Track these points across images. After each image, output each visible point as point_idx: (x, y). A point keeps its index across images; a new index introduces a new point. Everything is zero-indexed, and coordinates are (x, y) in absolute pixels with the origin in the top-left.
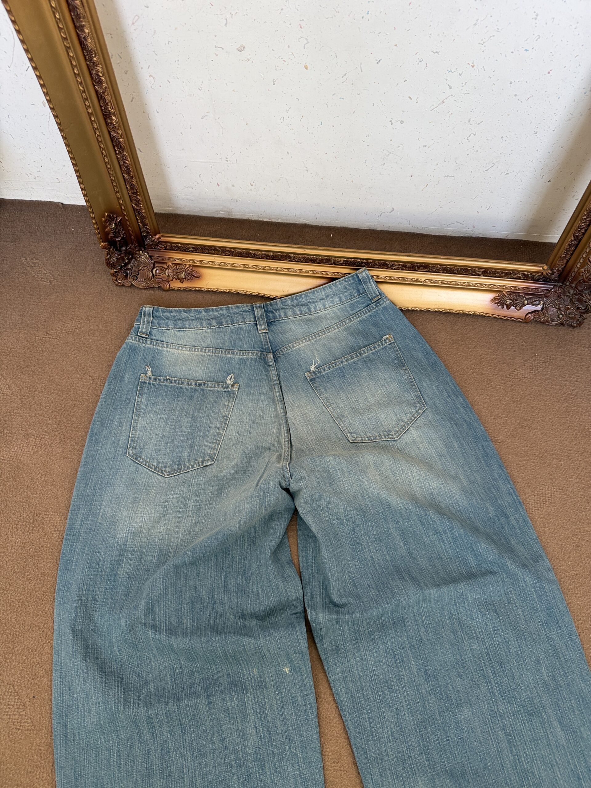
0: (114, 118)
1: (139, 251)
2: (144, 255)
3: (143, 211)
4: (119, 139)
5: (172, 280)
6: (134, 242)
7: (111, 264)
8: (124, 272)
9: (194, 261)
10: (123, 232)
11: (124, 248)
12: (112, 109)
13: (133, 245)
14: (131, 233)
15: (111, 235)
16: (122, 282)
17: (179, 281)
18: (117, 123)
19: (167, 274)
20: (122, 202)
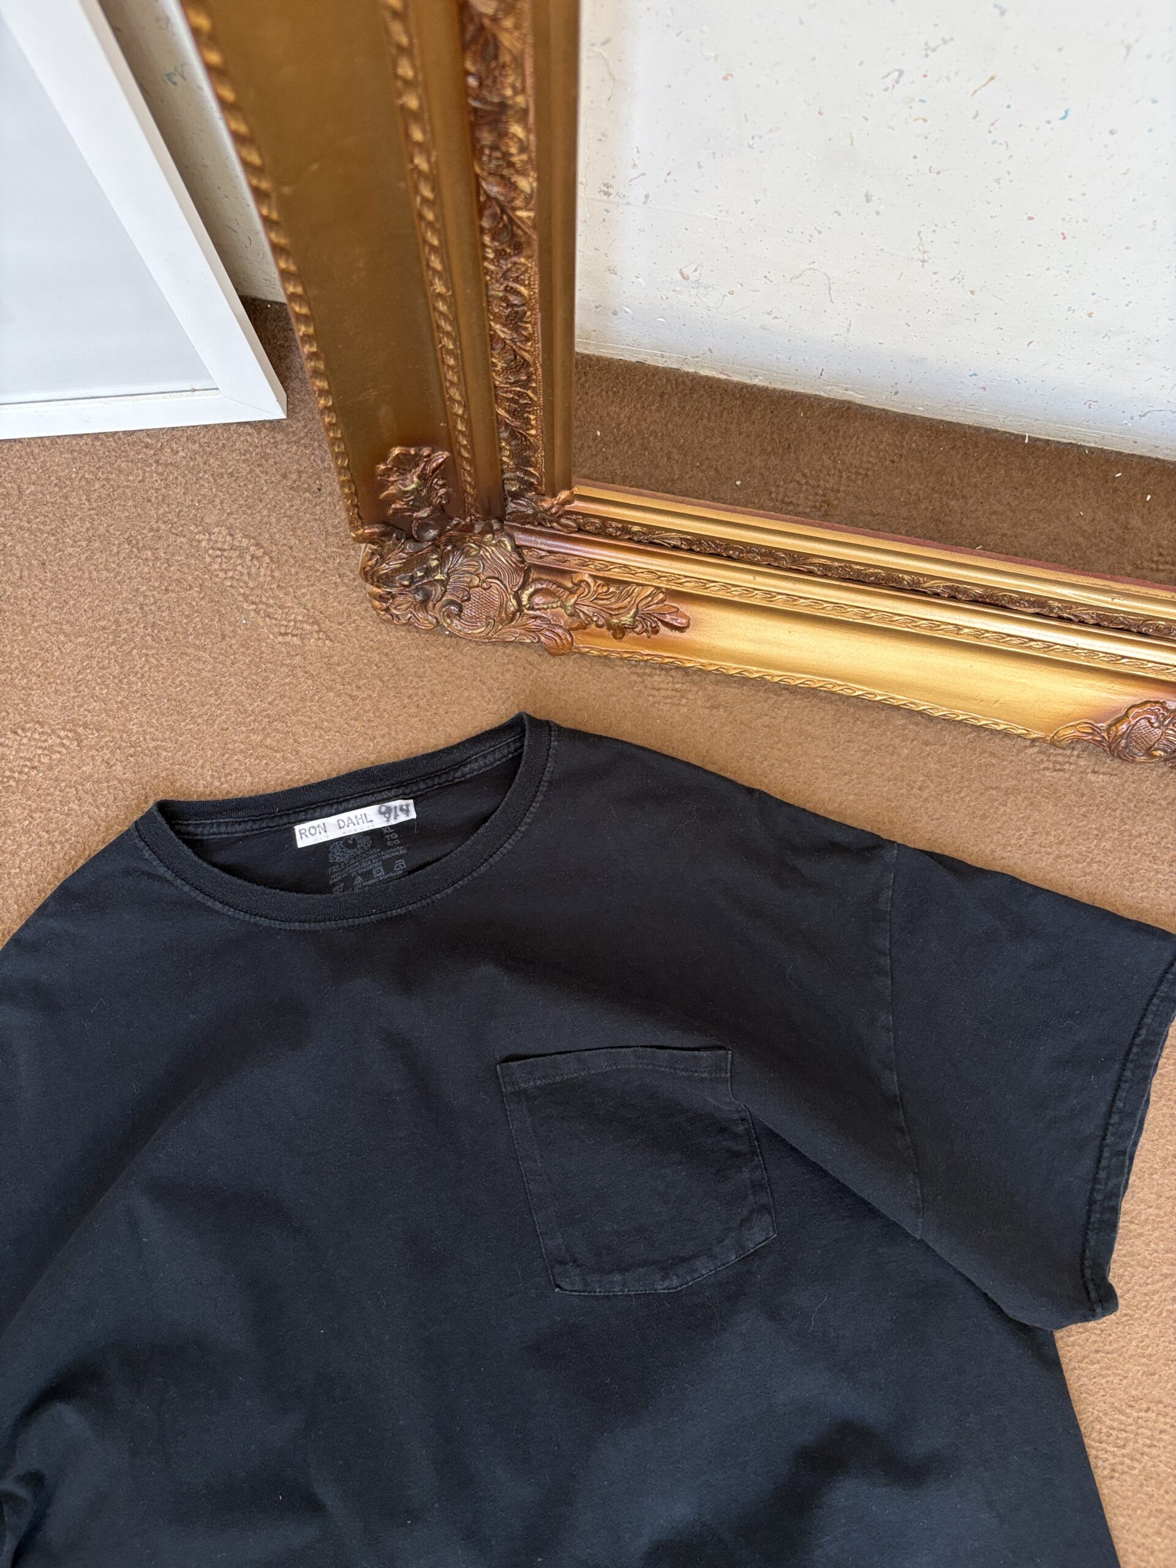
0: (517, 130)
1: (483, 533)
2: (495, 545)
3: (533, 432)
4: (514, 209)
5: (585, 629)
6: (473, 511)
7: (379, 577)
8: (417, 589)
9: (677, 580)
10: (442, 491)
11: (432, 533)
12: (523, 90)
13: (464, 519)
14: (469, 489)
15: (398, 506)
16: (404, 615)
17: (607, 633)
18: (523, 149)
19: (570, 610)
20: (460, 412)
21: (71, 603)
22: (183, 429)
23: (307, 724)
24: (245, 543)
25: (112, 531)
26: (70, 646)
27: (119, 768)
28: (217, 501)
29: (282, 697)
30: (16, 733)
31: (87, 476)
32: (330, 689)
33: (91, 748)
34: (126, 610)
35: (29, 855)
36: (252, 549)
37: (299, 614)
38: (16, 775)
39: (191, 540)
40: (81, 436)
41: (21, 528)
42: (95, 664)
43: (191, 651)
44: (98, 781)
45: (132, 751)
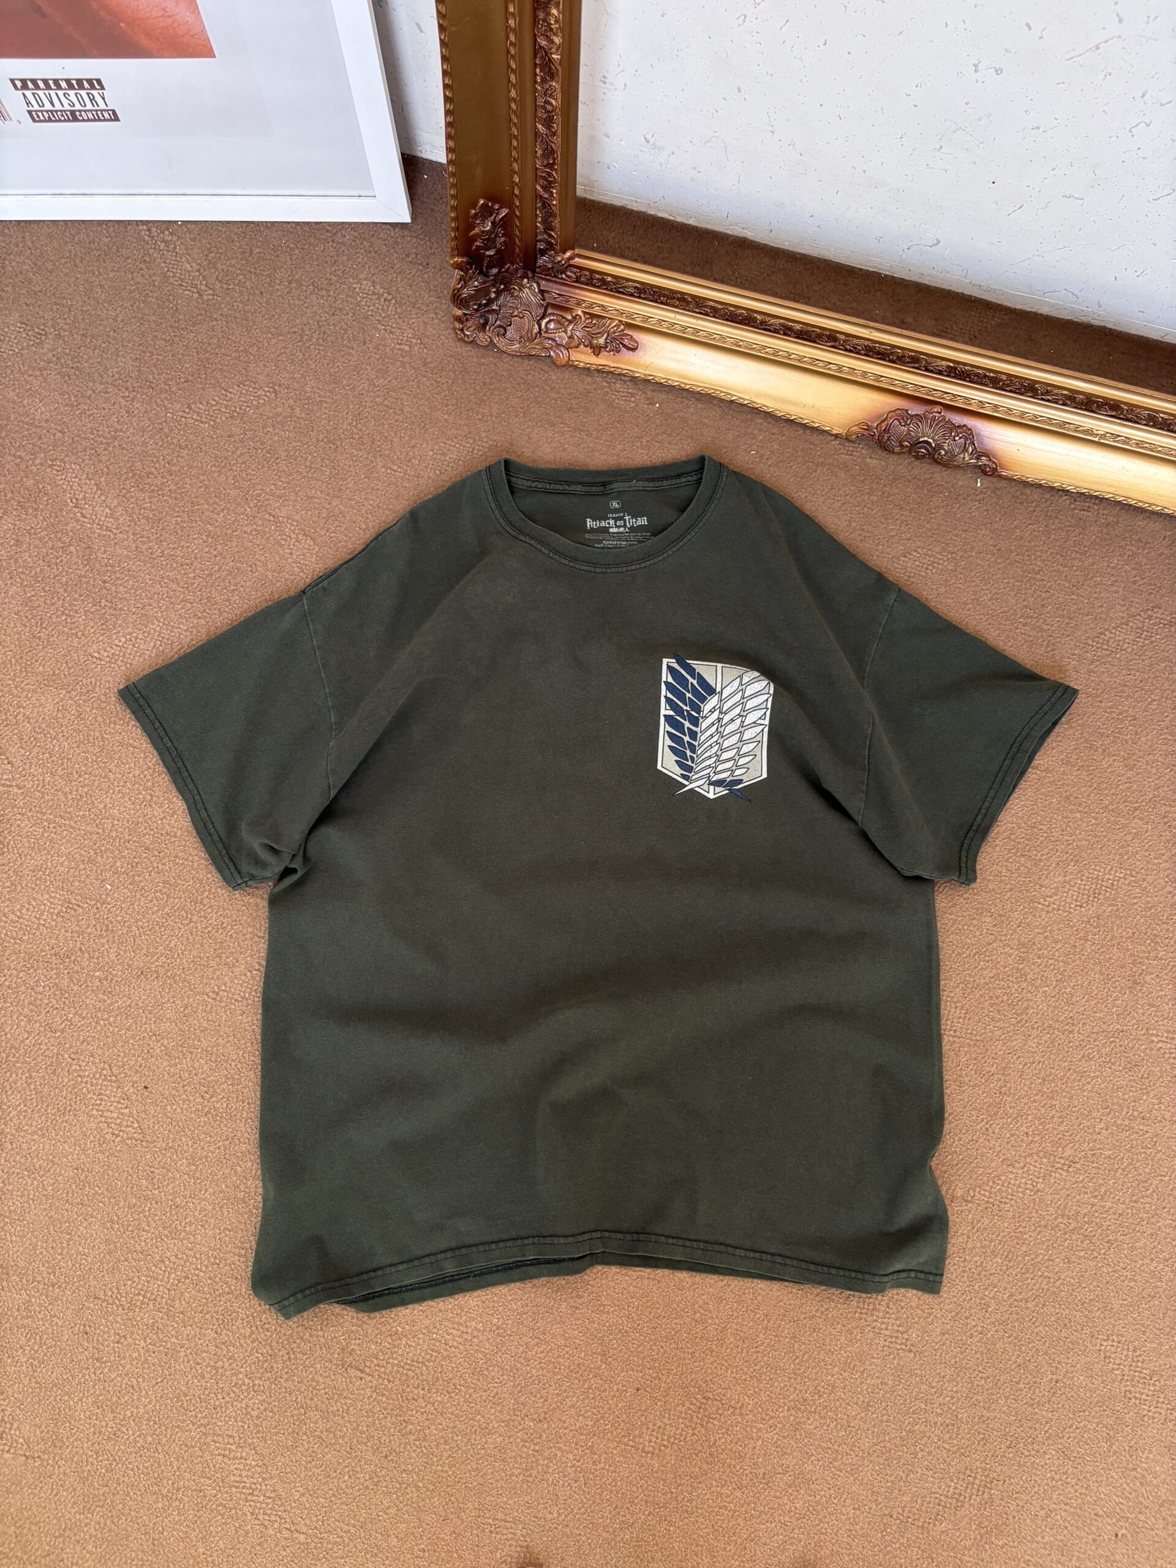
1: (522, 278)
3: (554, 202)
4: (551, 54)
5: (577, 347)
6: (518, 260)
7: (461, 300)
8: (481, 316)
9: (630, 315)
10: (503, 239)
11: (495, 271)
13: (514, 265)
14: (517, 241)
15: (478, 244)
16: (472, 335)
17: (590, 351)
19: (569, 334)
20: (517, 180)
21: (276, 316)
22: (350, 224)
23: (409, 395)
24: (381, 291)
25: (303, 278)
26: (273, 341)
27: (298, 411)
28: (367, 266)
29: (396, 379)
30: (239, 386)
31: (291, 245)
32: (424, 376)
33: (282, 398)
34: (308, 323)
35: (241, 454)
36: (385, 295)
37: (409, 333)
38: (238, 410)
39: (349, 288)
40: (289, 223)
41: (250, 272)
42: (288, 351)
43: (345, 349)
44: (285, 417)
45: (306, 402)
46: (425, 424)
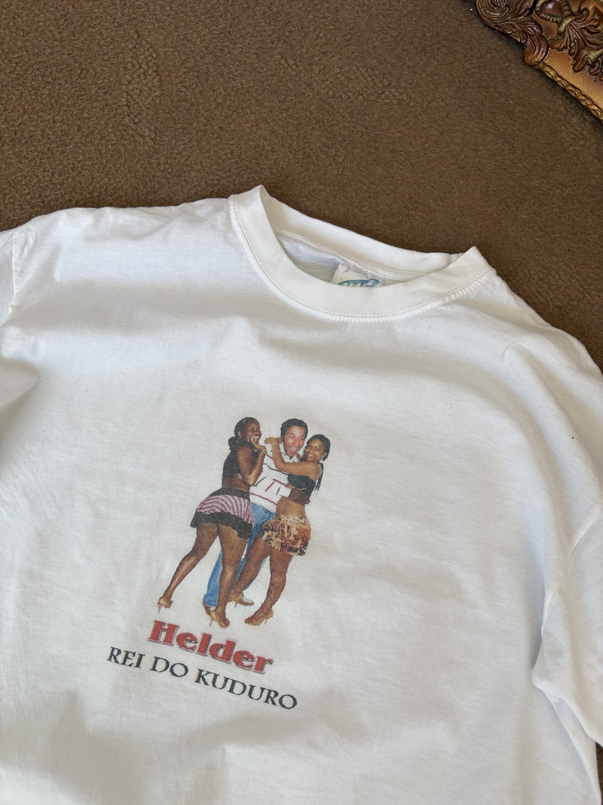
5: (560, 50)
17: (572, 61)
19: (562, 29)
46: (351, 38)
